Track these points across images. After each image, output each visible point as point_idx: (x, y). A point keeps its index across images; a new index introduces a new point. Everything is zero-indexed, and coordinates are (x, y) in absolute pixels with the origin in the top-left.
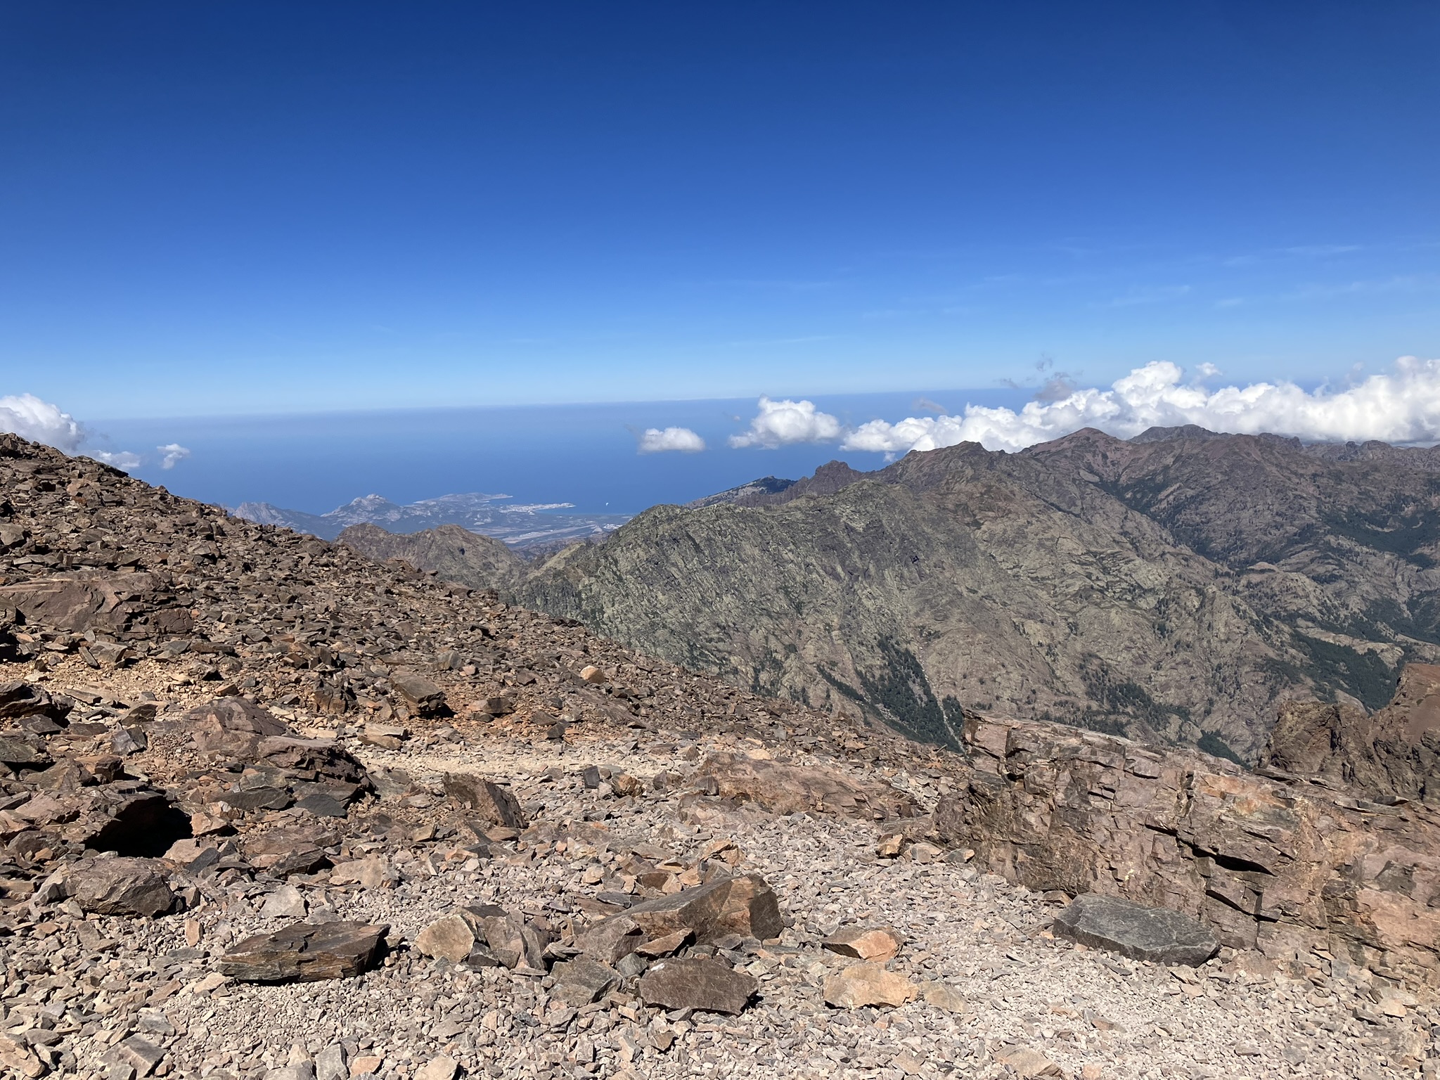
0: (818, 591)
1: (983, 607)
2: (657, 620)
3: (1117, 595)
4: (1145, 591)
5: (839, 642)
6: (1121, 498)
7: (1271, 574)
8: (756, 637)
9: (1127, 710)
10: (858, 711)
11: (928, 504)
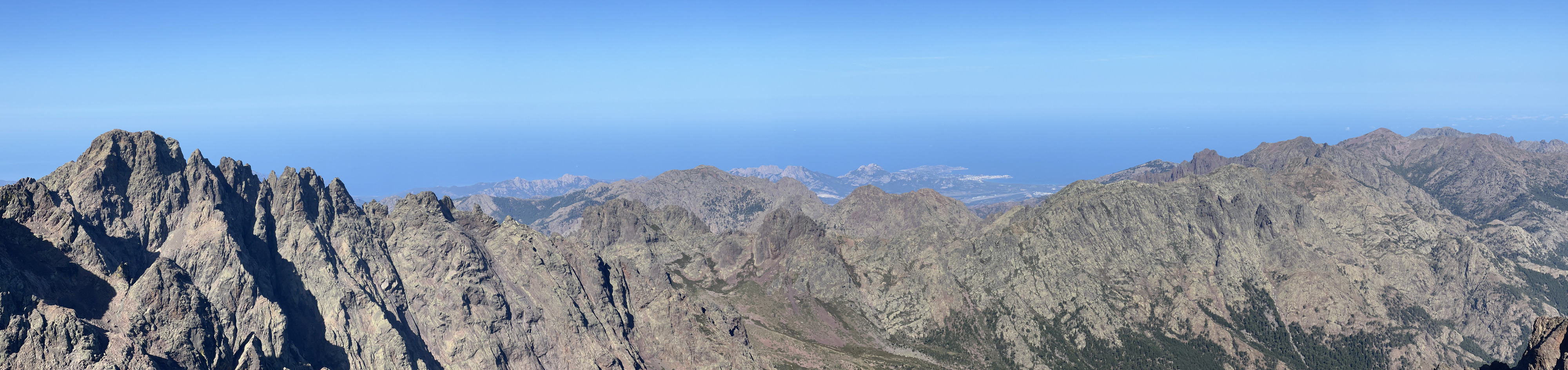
0: (1199, 247)
1: (1317, 256)
2: (1078, 266)
3: (1406, 245)
4: (1424, 242)
5: (1214, 284)
6: (1406, 178)
7: (1501, 227)
8: (1153, 280)
9: (1414, 325)
10: (1228, 336)
11: (1277, 182)
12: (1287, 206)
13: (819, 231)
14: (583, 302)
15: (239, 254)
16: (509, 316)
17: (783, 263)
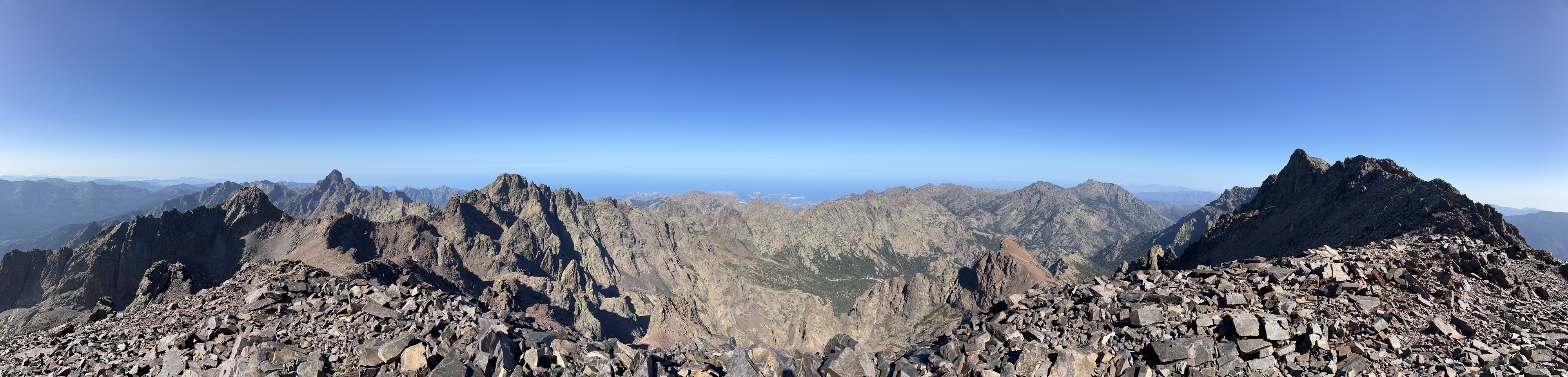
0: (867, 224)
1: (906, 228)
2: (826, 231)
3: (936, 225)
4: (942, 224)
5: (872, 238)
6: (936, 201)
7: (968, 219)
9: (938, 254)
10: (877, 257)
11: (894, 202)
12: (897, 210)
13: (739, 215)
14: (660, 238)
15: (545, 218)
16: (635, 242)
17: (727, 226)
